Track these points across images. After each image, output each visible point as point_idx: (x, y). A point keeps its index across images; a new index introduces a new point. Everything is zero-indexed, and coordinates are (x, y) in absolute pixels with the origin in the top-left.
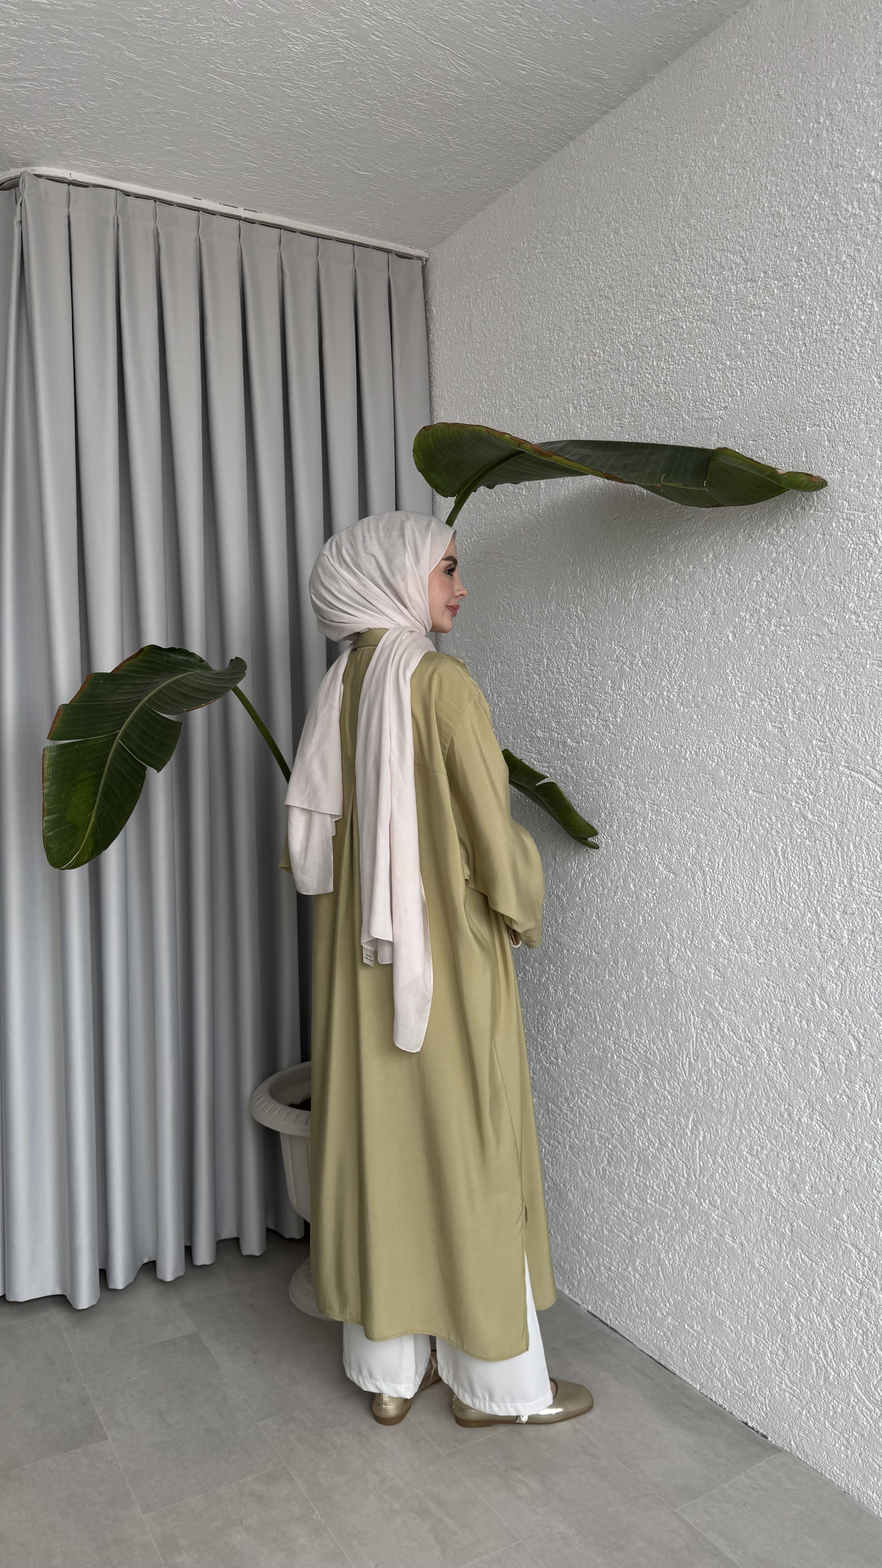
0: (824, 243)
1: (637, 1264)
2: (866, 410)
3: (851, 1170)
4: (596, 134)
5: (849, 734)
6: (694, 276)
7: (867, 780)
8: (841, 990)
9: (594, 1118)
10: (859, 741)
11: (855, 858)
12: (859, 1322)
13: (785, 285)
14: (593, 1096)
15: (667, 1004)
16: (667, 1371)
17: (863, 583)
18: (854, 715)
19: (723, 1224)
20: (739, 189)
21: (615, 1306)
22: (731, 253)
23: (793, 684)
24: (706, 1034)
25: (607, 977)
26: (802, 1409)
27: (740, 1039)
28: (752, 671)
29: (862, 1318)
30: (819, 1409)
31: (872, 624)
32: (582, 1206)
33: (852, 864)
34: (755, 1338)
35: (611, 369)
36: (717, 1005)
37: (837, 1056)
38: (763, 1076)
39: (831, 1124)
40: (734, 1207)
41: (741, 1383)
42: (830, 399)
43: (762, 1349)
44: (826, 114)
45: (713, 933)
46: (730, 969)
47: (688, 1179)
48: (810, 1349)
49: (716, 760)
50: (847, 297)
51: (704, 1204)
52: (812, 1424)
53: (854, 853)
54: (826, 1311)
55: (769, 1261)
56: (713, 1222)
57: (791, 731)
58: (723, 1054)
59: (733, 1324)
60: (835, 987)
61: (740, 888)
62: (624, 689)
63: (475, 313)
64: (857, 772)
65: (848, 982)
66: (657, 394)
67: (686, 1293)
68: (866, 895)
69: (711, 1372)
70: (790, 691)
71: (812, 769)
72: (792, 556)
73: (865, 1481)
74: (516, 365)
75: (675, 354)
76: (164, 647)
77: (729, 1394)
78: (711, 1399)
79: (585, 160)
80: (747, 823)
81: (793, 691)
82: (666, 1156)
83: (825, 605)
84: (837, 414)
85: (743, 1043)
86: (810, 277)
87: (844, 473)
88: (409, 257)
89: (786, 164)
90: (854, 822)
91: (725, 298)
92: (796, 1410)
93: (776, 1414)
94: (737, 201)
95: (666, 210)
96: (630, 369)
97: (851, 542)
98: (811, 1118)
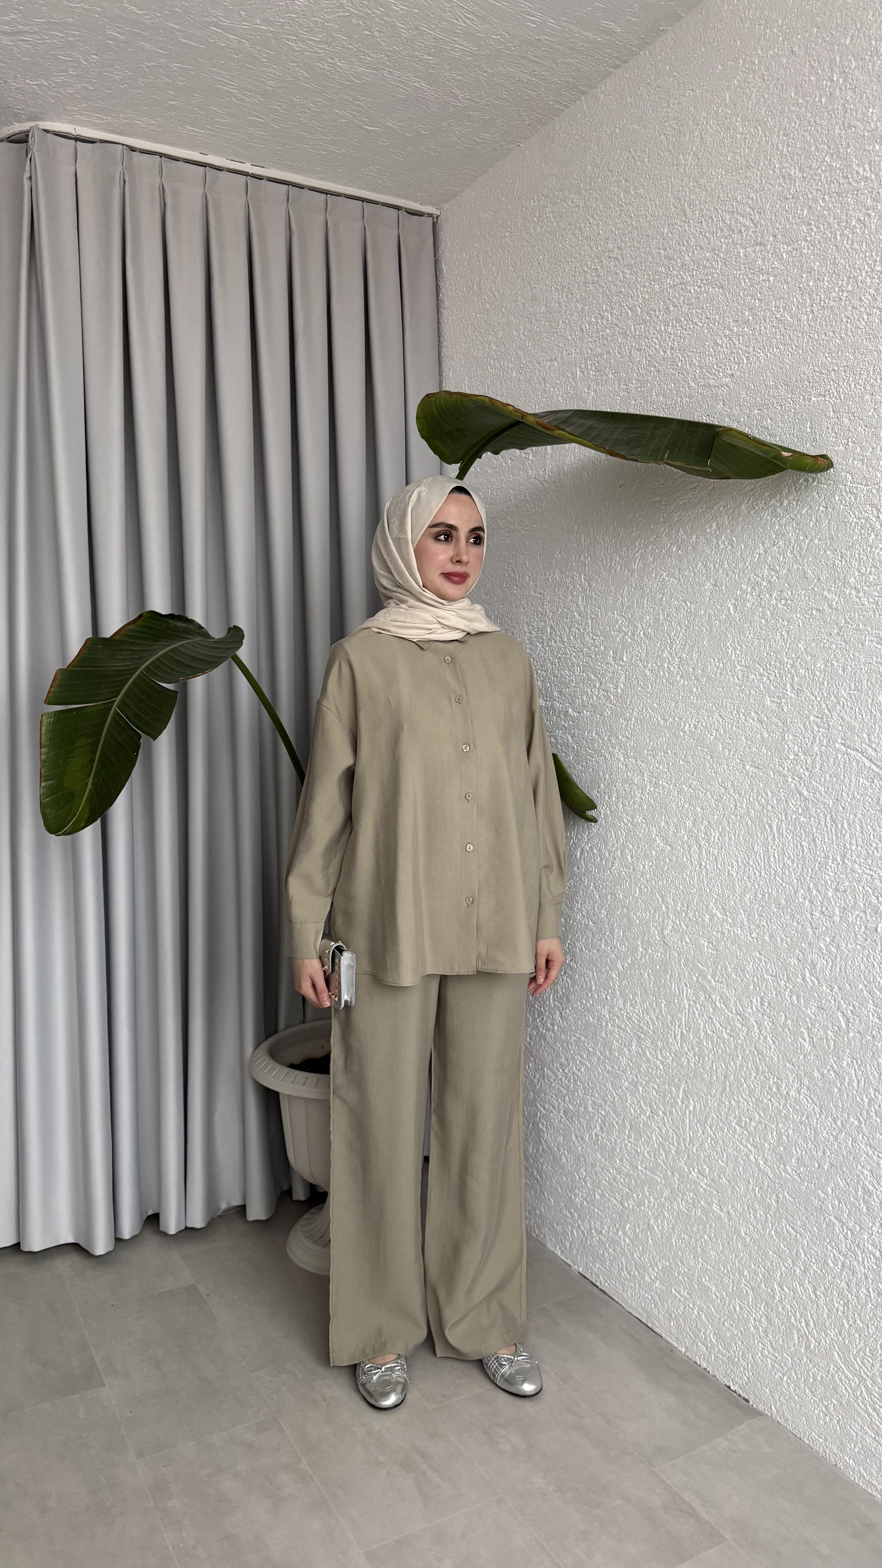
0: (835, 207)
1: (627, 1228)
2: (872, 381)
3: (836, 1144)
4: (608, 88)
5: (846, 712)
6: (703, 239)
7: (863, 758)
8: (832, 967)
9: (588, 1084)
10: (856, 718)
11: (848, 835)
12: (841, 1294)
13: (794, 249)
14: (587, 1063)
15: (662, 976)
16: (654, 1334)
17: (864, 558)
18: (851, 692)
19: (711, 1193)
20: (751, 150)
21: (606, 1269)
22: (741, 216)
23: (792, 659)
24: (698, 1005)
25: (603, 946)
26: (784, 1375)
27: (731, 1012)
28: (752, 645)
29: (843, 1290)
30: (799, 1376)
31: (872, 601)
32: (575, 1170)
33: (846, 841)
34: (740, 1305)
35: (619, 333)
36: (709, 977)
37: (825, 1032)
38: (753, 1049)
39: (818, 1098)
40: (722, 1176)
41: (725, 1348)
42: (836, 369)
43: (746, 1315)
44: (840, 72)
45: (707, 907)
46: (723, 943)
47: (677, 1148)
48: (793, 1318)
49: (714, 734)
50: (856, 263)
51: (693, 1173)
52: (792, 1390)
53: (848, 831)
54: (809, 1282)
55: (754, 1231)
56: (701, 1190)
57: (789, 707)
58: (715, 1026)
59: (718, 1291)
60: (825, 963)
61: (735, 863)
62: (625, 659)
63: (485, 273)
64: (853, 750)
65: (839, 959)
66: (664, 359)
67: (674, 1259)
68: (858, 873)
69: (697, 1336)
70: (789, 666)
71: (809, 746)
72: (794, 529)
73: (842, 1448)
74: (524, 327)
75: (683, 319)
76: (163, 613)
77: (713, 1358)
78: (696, 1363)
79: (597, 116)
80: (743, 797)
81: (792, 666)
82: (657, 1124)
83: (826, 580)
84: (843, 384)
85: (734, 1016)
86: (820, 242)
87: (848, 445)
88: (419, 214)
89: (797, 124)
90: (849, 800)
91: (733, 262)
92: (777, 1376)
93: (758, 1380)
94: (748, 161)
95: (677, 169)
96: (637, 333)
97: (853, 516)
98: (799, 1092)
